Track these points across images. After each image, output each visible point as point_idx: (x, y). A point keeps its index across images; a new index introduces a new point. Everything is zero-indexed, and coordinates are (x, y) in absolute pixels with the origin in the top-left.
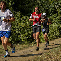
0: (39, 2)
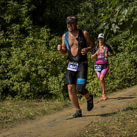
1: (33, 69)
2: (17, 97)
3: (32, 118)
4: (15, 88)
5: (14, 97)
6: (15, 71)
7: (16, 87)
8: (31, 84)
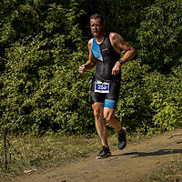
0: (158, 10)
1: (83, 94)
2: (60, 132)
3: (84, 155)
4: (58, 119)
5: (56, 132)
6: (58, 97)
7: (60, 117)
8: (80, 114)
